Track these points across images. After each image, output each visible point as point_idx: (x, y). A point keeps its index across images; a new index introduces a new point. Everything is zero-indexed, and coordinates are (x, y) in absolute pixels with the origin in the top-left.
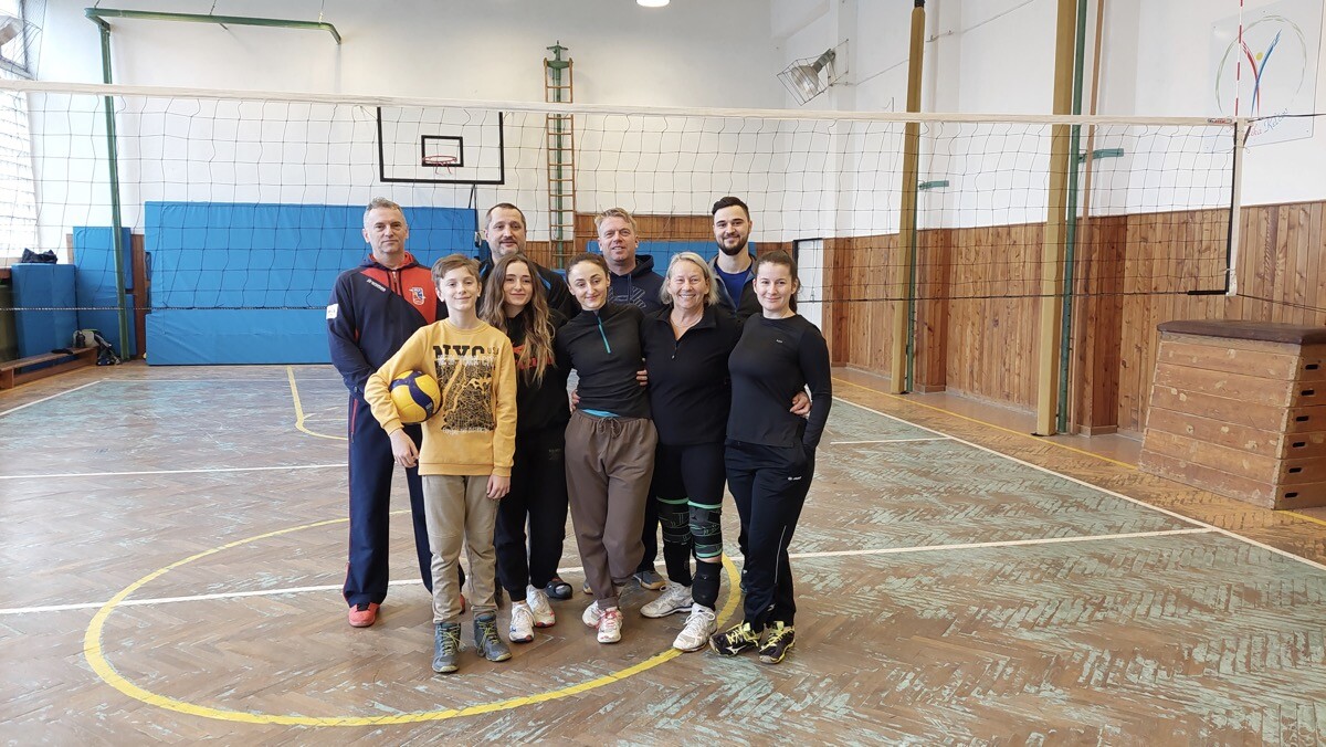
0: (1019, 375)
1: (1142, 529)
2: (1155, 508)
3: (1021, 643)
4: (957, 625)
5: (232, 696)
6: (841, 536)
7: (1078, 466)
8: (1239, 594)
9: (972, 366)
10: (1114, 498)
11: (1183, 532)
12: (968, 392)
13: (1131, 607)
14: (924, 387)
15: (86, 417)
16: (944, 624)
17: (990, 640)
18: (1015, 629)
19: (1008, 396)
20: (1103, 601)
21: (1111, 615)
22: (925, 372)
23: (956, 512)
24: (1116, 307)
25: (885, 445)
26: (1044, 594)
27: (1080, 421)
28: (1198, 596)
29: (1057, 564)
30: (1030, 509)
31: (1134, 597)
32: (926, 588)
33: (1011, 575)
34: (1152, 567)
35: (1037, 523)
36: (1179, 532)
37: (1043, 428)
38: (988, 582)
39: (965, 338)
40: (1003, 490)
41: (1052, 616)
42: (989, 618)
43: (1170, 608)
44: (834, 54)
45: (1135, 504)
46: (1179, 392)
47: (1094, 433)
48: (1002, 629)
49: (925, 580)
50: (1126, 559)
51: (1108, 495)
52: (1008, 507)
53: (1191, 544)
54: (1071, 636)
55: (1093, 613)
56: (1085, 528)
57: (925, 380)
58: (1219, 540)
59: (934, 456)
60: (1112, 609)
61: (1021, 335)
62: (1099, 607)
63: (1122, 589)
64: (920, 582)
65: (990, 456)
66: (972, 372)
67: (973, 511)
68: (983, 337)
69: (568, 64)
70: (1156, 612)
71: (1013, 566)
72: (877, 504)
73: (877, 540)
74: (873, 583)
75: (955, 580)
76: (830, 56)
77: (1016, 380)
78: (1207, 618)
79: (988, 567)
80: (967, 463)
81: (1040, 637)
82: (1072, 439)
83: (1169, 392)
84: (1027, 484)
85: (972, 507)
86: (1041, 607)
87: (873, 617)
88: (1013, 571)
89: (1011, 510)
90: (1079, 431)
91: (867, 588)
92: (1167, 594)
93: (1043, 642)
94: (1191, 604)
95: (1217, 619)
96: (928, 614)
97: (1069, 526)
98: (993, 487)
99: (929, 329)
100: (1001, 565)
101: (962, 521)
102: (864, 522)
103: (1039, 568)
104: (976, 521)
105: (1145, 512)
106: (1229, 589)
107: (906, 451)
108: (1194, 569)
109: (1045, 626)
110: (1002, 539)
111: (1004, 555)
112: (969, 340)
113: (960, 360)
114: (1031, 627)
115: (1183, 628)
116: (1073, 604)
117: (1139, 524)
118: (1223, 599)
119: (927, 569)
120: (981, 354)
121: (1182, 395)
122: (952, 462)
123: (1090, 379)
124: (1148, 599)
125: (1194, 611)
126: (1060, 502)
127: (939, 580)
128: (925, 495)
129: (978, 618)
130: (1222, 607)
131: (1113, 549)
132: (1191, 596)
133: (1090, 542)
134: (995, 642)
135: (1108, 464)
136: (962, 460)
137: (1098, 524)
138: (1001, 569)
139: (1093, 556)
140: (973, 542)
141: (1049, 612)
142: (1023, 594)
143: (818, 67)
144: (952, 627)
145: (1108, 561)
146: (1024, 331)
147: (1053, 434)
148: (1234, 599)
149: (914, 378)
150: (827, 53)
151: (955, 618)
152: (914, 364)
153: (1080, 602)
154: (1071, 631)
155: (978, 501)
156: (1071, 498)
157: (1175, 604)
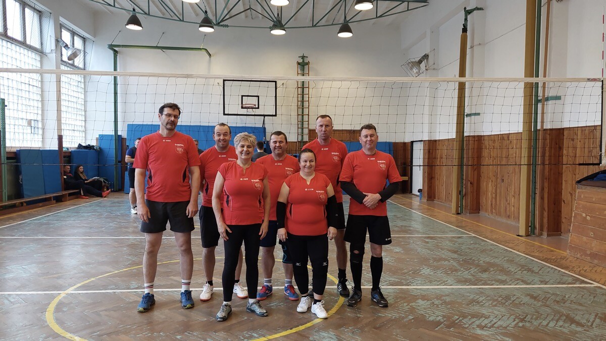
0: (514, 206)
1: (559, 283)
2: (569, 273)
3: (474, 335)
4: (445, 325)
5: (97, 335)
6: (402, 279)
7: (536, 251)
8: (601, 318)
9: (492, 201)
10: (549, 267)
11: (580, 285)
12: (490, 214)
13: (539, 322)
14: (468, 211)
15: (91, 214)
16: (438, 323)
17: (459, 333)
18: (474, 328)
19: (509, 217)
20: (525, 318)
21: (528, 324)
22: (469, 204)
23: (464, 270)
24: (559, 173)
25: (440, 238)
26: (495, 312)
27: (542, 229)
28: (577, 318)
29: (507, 298)
30: (503, 271)
31: (543, 317)
32: (436, 306)
33: (481, 302)
34: (558, 302)
35: (504, 278)
36: (578, 285)
37: (522, 232)
38: (468, 305)
39: (488, 188)
40: (492, 261)
41: (495, 323)
42: (463, 322)
43: (560, 323)
44: (428, 56)
45: (560, 271)
46: (586, 215)
47: (548, 235)
48: (466, 328)
49: (436, 302)
50: (546, 297)
51: (546, 266)
52: (492, 269)
53: (583, 292)
54: (502, 334)
55: (518, 323)
56: (528, 281)
57: (469, 207)
58: (599, 290)
59: (463, 244)
60: (529, 321)
61: (514, 187)
62: (522, 320)
63: (538, 312)
64: (433, 303)
65: (492, 245)
66: (492, 204)
67: (473, 270)
68: (497, 187)
69: (308, 64)
70: (552, 324)
71: (484, 297)
72: (425, 265)
73: (420, 282)
74: (409, 302)
75: (451, 303)
76: (426, 57)
77: (513, 209)
78: (579, 329)
79: (471, 297)
80: (478, 248)
81: (485, 333)
82: (537, 238)
83: (581, 215)
84: (505, 259)
85: (473, 269)
86: (491, 319)
87: (403, 318)
88: (483, 300)
89: (493, 270)
90: (541, 234)
91: (405, 304)
92: (561, 316)
93: (486, 336)
94: (573, 321)
95: (585, 330)
96: (431, 319)
97: (520, 280)
98: (487, 260)
99: (471, 183)
100: (478, 297)
101: (466, 275)
102: (416, 273)
103: (497, 300)
104: (473, 276)
105: (564, 275)
106: (596, 316)
107: (450, 241)
108: (581, 304)
109: (490, 328)
110: (484, 284)
111: (481, 292)
112: (490, 188)
113: (486, 199)
114: (482, 327)
115: (564, 333)
116: (509, 318)
117: (558, 281)
118: (591, 320)
119: (439, 297)
120: (496, 196)
121: (588, 217)
122: (471, 247)
123: (546, 208)
124: (549, 318)
125: (573, 325)
126: (520, 268)
127: (443, 302)
128: (451, 262)
129: (456, 322)
130: (589, 324)
131: (539, 292)
132: (574, 317)
133: (529, 288)
134: (461, 334)
135: (552, 251)
136: (477, 246)
137: (537, 279)
138: (477, 299)
139: (528, 295)
140: (468, 285)
141: (495, 321)
142: (485, 312)
143: (420, 62)
144: (442, 325)
145: (535, 298)
146: (516, 185)
147: (527, 235)
148: (598, 321)
149: (464, 207)
150: (425, 56)
151: (445, 321)
152: (464, 200)
153: (513, 317)
154: (504, 331)
155: (478, 265)
156: (526, 266)
157: (564, 321)
